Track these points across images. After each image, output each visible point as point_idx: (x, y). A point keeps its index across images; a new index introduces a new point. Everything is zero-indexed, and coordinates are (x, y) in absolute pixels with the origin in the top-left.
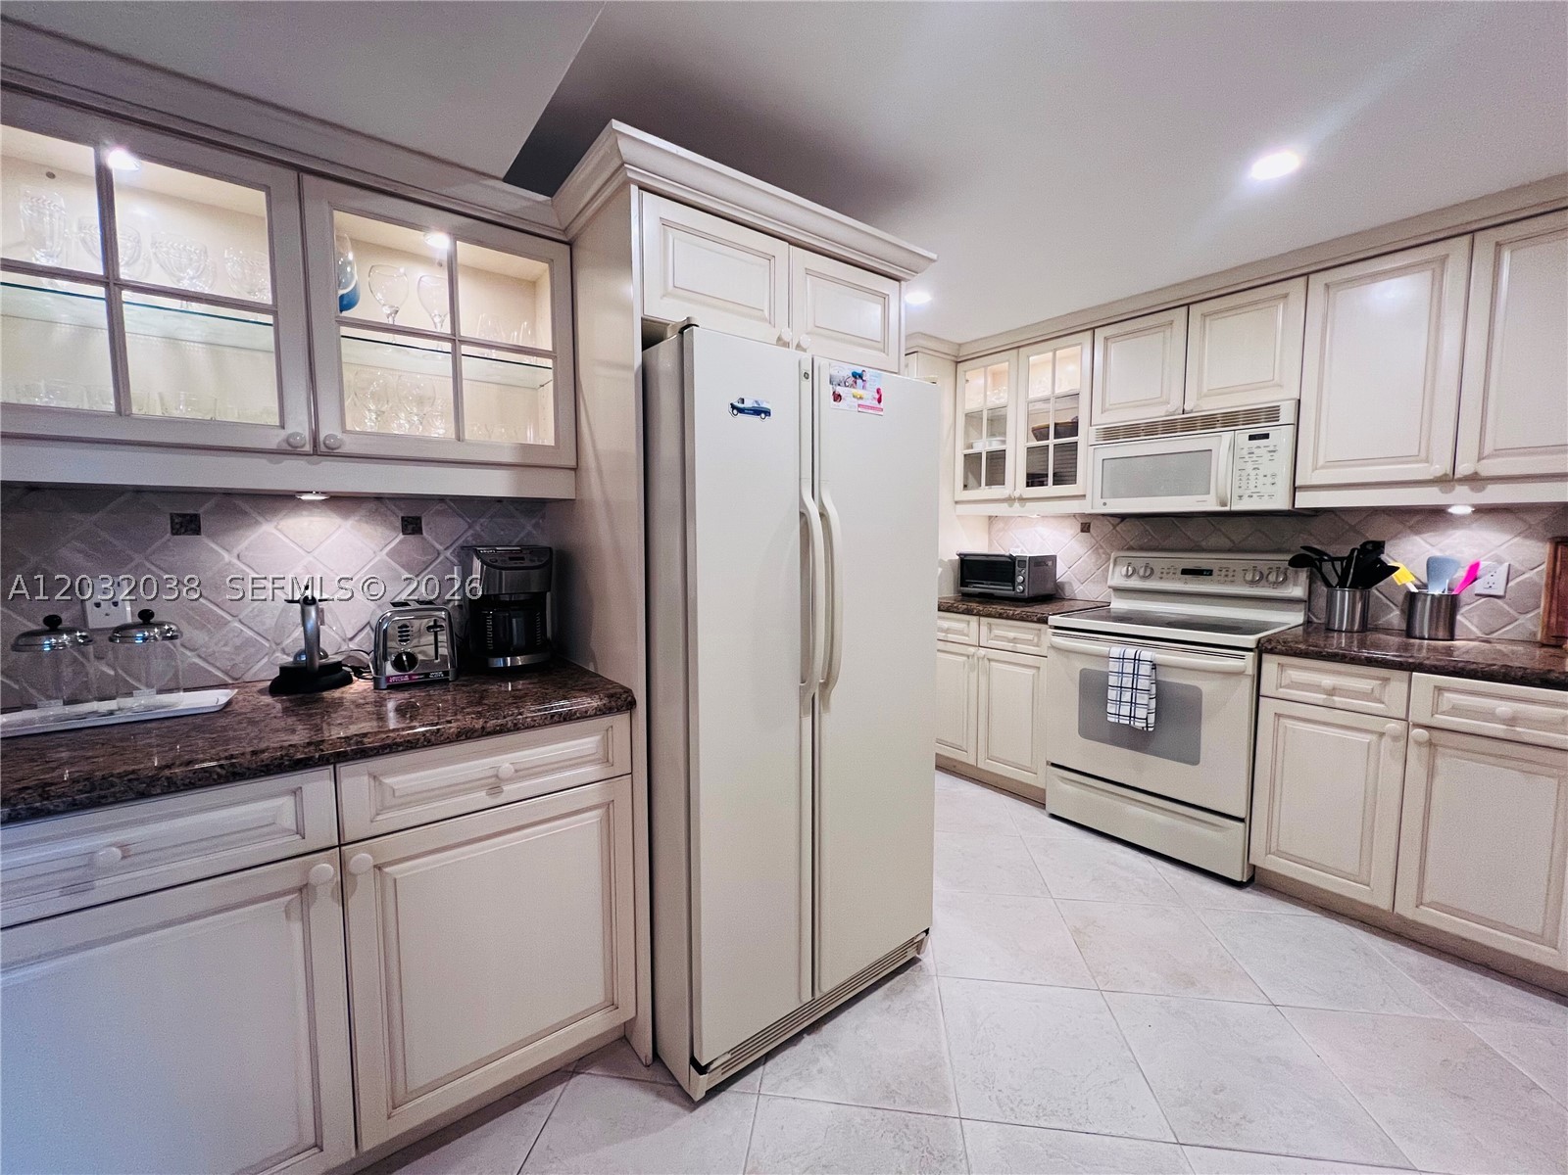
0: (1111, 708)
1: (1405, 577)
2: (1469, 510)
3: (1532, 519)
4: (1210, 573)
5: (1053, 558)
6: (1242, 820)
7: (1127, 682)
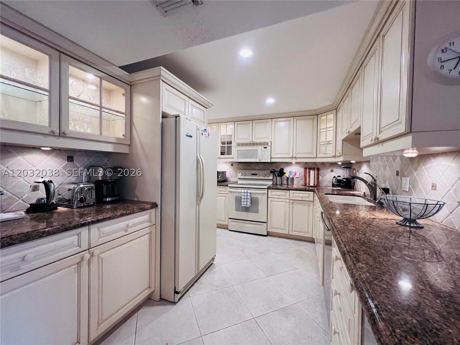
0: (242, 203)
1: (287, 175)
2: (295, 163)
3: (302, 165)
4: (257, 174)
5: (225, 172)
6: (266, 223)
7: (245, 197)
